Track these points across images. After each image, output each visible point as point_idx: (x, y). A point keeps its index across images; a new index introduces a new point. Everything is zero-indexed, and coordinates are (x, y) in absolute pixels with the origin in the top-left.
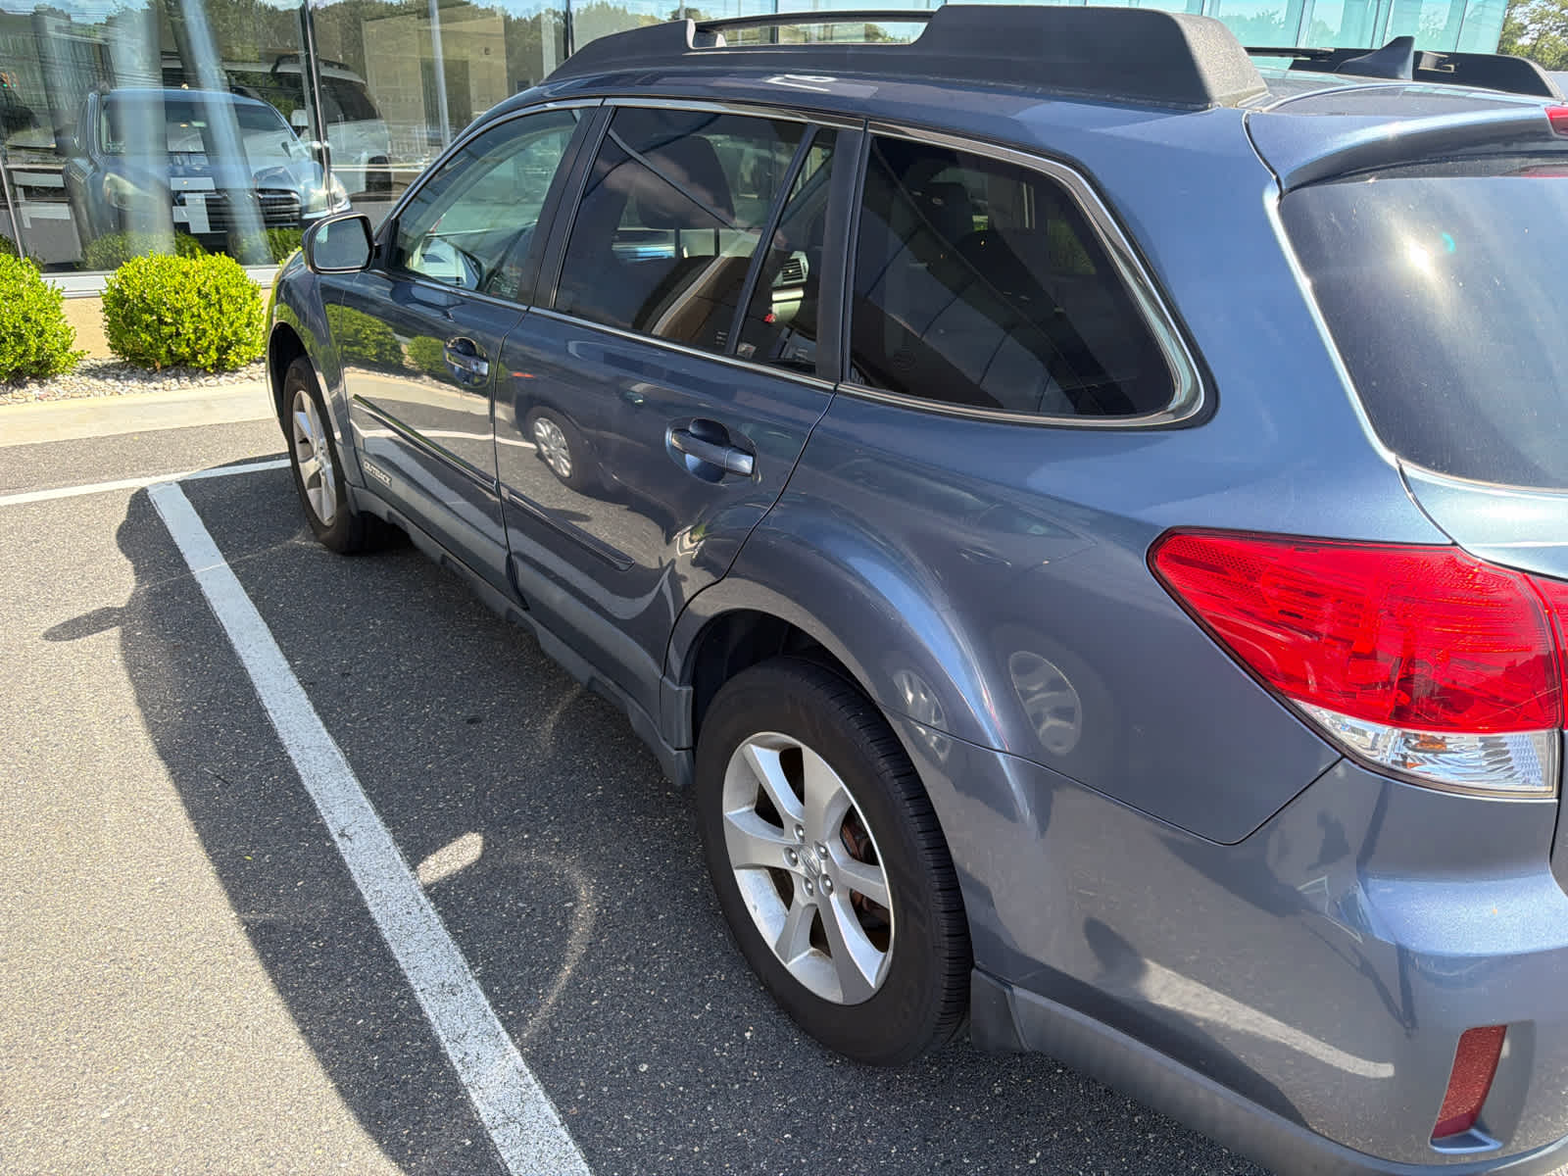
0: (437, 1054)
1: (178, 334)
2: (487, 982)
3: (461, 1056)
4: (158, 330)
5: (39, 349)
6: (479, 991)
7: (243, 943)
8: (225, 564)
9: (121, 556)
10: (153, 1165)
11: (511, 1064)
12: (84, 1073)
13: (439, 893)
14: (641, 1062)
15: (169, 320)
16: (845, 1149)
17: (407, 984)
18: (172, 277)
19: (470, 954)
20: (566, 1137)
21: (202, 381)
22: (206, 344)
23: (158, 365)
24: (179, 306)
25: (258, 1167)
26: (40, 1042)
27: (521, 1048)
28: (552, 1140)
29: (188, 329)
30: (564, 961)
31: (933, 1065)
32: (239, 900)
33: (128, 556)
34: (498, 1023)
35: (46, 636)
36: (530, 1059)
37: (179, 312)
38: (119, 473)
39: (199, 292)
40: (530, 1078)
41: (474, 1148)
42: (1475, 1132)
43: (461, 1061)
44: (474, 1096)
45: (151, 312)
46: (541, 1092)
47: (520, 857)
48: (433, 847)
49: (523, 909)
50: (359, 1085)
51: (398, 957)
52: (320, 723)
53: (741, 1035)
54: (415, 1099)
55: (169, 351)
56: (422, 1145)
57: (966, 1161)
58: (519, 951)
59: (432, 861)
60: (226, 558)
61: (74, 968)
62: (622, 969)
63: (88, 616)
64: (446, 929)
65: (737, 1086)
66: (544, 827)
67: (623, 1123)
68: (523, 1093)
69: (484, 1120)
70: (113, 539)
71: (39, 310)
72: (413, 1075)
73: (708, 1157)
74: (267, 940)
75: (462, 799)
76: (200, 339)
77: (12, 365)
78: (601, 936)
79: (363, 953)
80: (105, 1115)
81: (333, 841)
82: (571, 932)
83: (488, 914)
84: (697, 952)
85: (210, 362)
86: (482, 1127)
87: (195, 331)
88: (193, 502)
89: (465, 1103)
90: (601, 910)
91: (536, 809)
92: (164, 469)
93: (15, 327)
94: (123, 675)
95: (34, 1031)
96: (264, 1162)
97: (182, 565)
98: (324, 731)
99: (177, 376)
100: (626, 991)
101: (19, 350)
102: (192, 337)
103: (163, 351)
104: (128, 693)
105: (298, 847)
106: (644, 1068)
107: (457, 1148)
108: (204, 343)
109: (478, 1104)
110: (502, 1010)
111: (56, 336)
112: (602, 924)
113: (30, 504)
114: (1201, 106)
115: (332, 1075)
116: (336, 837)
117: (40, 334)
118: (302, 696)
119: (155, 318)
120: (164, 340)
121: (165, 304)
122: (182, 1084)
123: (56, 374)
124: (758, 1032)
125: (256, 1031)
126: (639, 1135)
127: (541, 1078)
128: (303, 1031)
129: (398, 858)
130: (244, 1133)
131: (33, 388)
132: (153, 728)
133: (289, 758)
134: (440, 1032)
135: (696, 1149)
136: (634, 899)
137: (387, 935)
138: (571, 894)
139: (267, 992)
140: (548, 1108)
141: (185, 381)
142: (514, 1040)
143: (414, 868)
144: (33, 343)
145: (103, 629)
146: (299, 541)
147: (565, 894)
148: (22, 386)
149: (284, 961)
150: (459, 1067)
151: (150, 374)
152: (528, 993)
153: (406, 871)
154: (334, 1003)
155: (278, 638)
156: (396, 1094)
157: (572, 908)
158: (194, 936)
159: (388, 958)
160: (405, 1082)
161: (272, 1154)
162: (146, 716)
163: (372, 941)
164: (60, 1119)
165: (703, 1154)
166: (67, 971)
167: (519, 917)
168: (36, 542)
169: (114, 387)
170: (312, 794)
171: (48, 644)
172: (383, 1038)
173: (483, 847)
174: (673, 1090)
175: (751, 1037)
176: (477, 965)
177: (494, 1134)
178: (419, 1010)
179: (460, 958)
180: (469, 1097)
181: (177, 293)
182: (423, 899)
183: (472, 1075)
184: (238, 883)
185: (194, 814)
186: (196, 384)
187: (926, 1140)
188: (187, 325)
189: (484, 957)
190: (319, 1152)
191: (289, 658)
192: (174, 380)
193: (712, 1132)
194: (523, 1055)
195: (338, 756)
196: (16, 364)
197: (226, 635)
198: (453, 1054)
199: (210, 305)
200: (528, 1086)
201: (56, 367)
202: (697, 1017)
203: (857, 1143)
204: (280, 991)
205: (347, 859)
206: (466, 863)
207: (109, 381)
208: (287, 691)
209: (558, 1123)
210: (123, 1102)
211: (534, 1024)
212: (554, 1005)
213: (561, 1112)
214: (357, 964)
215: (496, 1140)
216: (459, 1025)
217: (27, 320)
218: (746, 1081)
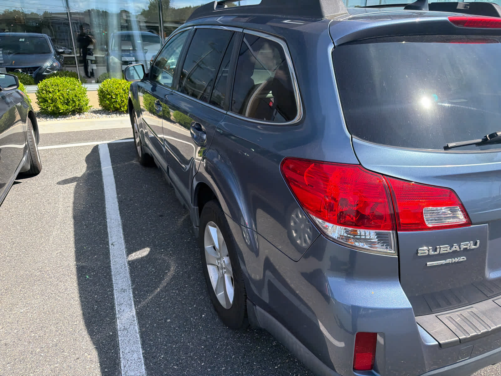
0: (113, 308)
1: (116, 101)
2: (134, 290)
3: (119, 309)
4: (111, 100)
5: (79, 105)
6: (131, 292)
7: (74, 270)
8: (111, 167)
9: (85, 163)
10: (28, 326)
11: (132, 314)
12: (21, 299)
13: (132, 264)
14: (168, 319)
15: (114, 97)
16: (218, 354)
17: (113, 288)
18: (116, 85)
19: (133, 282)
20: (138, 336)
21: (123, 115)
22: (124, 104)
23: (111, 110)
24: (117, 93)
25: (54, 331)
26: (14, 290)
27: (136, 310)
28: (134, 337)
29: (119, 100)
30: (159, 287)
31: (256, 333)
32: (78, 259)
33: (87, 163)
34: (133, 302)
35: (57, 183)
36: (137, 313)
37: (117, 95)
38: (93, 140)
39: (123, 89)
40: (135, 319)
41: (112, 335)
42: (373, 371)
43: (118, 311)
44: (118, 321)
45: (109, 95)
46: (137, 323)
47: (158, 256)
48: (135, 250)
49: (153, 271)
50: (89, 313)
51: (113, 280)
52: (119, 213)
53: (201, 315)
54: (102, 319)
55: (114, 106)
56: (99, 332)
57: (255, 364)
58: (147, 282)
59: (133, 254)
60: (112, 165)
61: (29, 272)
62: (174, 291)
63: (70, 179)
64: (129, 274)
65: (194, 330)
66: (168, 248)
67: (156, 335)
68: (132, 322)
69: (118, 328)
70: (84, 158)
71: (80, 94)
72: (104, 313)
73: (177, 349)
74: (81, 271)
75: (149, 238)
76: (122, 103)
77: (71, 109)
78: (172, 281)
79: (105, 278)
80: (22, 311)
81: (109, 246)
82: (164, 279)
83: (143, 271)
84: (198, 290)
85: (125, 110)
86: (117, 330)
87: (121, 100)
88: (109, 149)
89: (115, 323)
90: (175, 274)
91: (169, 243)
92: (105, 140)
93: (72, 98)
94: (72, 195)
95: (14, 287)
96: (56, 330)
97: (100, 166)
98: (119, 215)
99: (116, 114)
100: (173, 298)
101: (73, 105)
102: (120, 102)
103: (112, 106)
104: (72, 200)
105: (99, 246)
106: (169, 320)
107: (108, 335)
108: (123, 104)
109: (118, 323)
110: (135, 298)
111: (84, 101)
112: (174, 277)
113: (67, 148)
114: (320, 19)
115: (83, 309)
116: (110, 245)
117: (79, 100)
118: (117, 204)
119: (110, 96)
120: (112, 103)
121: (113, 92)
122: (44, 306)
123: (84, 112)
124: (206, 316)
125: (68, 295)
126: (159, 340)
127: (138, 319)
128: (80, 296)
129: (125, 252)
130: (54, 321)
131: (77, 116)
132: (74, 209)
133: (107, 222)
134: (116, 302)
135: (174, 346)
136: (186, 272)
137: (113, 273)
138: (168, 268)
139: (75, 284)
140: (137, 328)
141: (118, 115)
142: (135, 307)
143: (128, 255)
144: (77, 103)
145: (73, 182)
146: (134, 162)
147: (167, 268)
148: (74, 115)
149: (83, 277)
150: (117, 312)
151: (109, 113)
152: (145, 295)
153: (125, 256)
154: (91, 290)
155: (117, 188)
156: (98, 317)
157: (167, 272)
158: (63, 267)
159: (110, 280)
160: (101, 314)
161: (59, 328)
162: (74, 207)
163: (108, 274)
164: (11, 310)
165: (175, 348)
166: (28, 272)
167: (151, 273)
168: (65, 158)
169: (99, 116)
170: (109, 232)
171: (57, 185)
172: (100, 301)
173: (149, 252)
174: (174, 328)
175: (204, 317)
176: (134, 285)
177: (119, 332)
178: (113, 295)
179: (130, 282)
180: (116, 321)
181: (117, 89)
182: (127, 265)
183: (120, 315)
184: (79, 254)
185: (76, 234)
186: (121, 116)
187: (244, 355)
188: (119, 99)
189: (137, 283)
190: (71, 329)
191: (118, 194)
192: (115, 115)
193: (180, 342)
194: (136, 312)
195: (120, 222)
196: (73, 109)
197: (103, 186)
198: (117, 308)
199: (126, 93)
200: (134, 321)
201: (84, 110)
202: (190, 308)
203: (223, 352)
204: (79, 285)
205: (111, 251)
206: (143, 256)
207: (98, 114)
208: (113, 203)
209: (138, 332)
210: (28, 308)
211: (143, 303)
212: (151, 299)
213: (140, 329)
214: (102, 280)
215: (119, 334)
216: (122, 300)
217: (76, 96)
218: (197, 329)
